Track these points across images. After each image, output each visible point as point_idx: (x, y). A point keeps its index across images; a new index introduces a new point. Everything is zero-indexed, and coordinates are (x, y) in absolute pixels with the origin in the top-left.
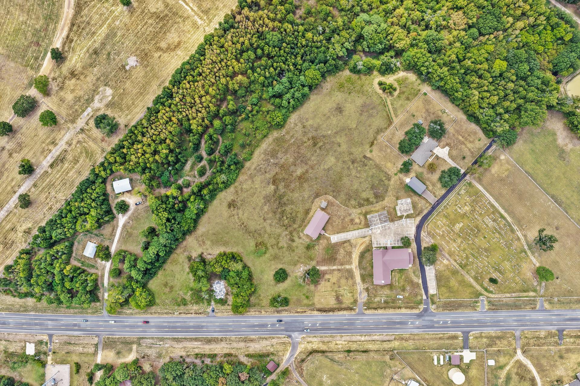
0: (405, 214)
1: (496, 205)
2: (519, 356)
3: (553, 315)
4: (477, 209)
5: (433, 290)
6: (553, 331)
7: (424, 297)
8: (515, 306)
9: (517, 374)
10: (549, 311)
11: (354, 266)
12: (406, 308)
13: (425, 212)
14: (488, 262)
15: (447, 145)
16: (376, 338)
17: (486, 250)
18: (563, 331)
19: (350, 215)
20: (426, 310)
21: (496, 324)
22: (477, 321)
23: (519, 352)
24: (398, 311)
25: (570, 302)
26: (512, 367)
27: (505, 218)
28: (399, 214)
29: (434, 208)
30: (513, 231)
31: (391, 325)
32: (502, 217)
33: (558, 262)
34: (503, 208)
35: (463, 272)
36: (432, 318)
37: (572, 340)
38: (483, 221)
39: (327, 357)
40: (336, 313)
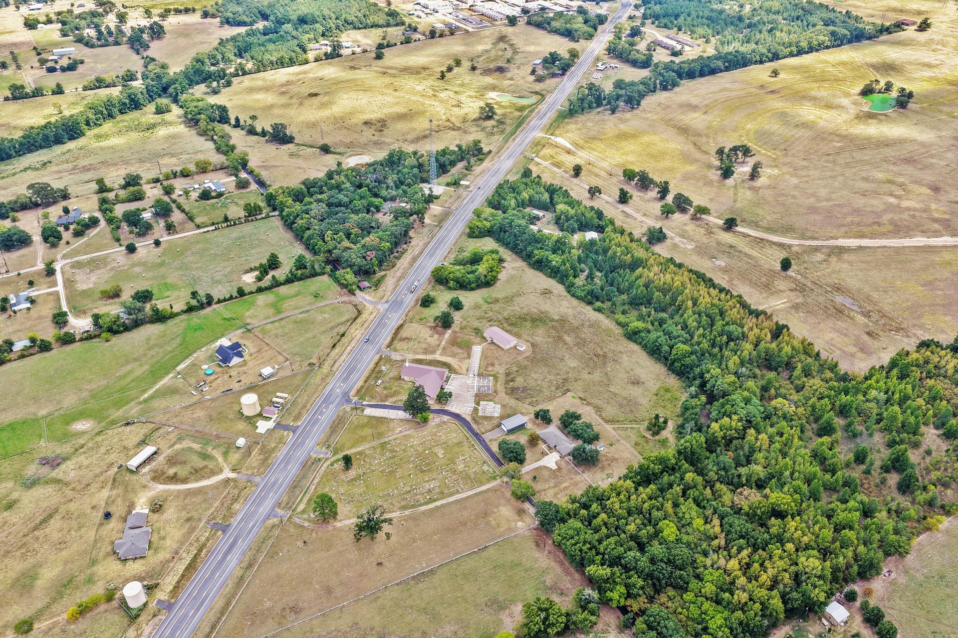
0: (480, 408)
1: (451, 499)
2: (227, 474)
3: (254, 526)
4: (454, 477)
5: (369, 411)
6: (232, 520)
7: (365, 403)
8: (295, 486)
9: (206, 467)
10: (264, 521)
11: (438, 357)
12: (362, 387)
13: (474, 426)
14: (374, 471)
15: (559, 469)
16: (344, 357)
17: (392, 473)
18: (224, 531)
19: (500, 365)
20: (349, 401)
21: (287, 460)
22: (303, 443)
23: (232, 475)
24: (363, 379)
25: (259, 550)
26: (218, 464)
27: (426, 503)
28: (481, 403)
29: (476, 435)
30: (404, 508)
31: (350, 370)
32: (432, 500)
33: (328, 551)
34: (443, 506)
35: (376, 443)
36: (335, 404)
37: (203, 539)
38: (434, 479)
39: (348, 321)
40: (391, 335)
